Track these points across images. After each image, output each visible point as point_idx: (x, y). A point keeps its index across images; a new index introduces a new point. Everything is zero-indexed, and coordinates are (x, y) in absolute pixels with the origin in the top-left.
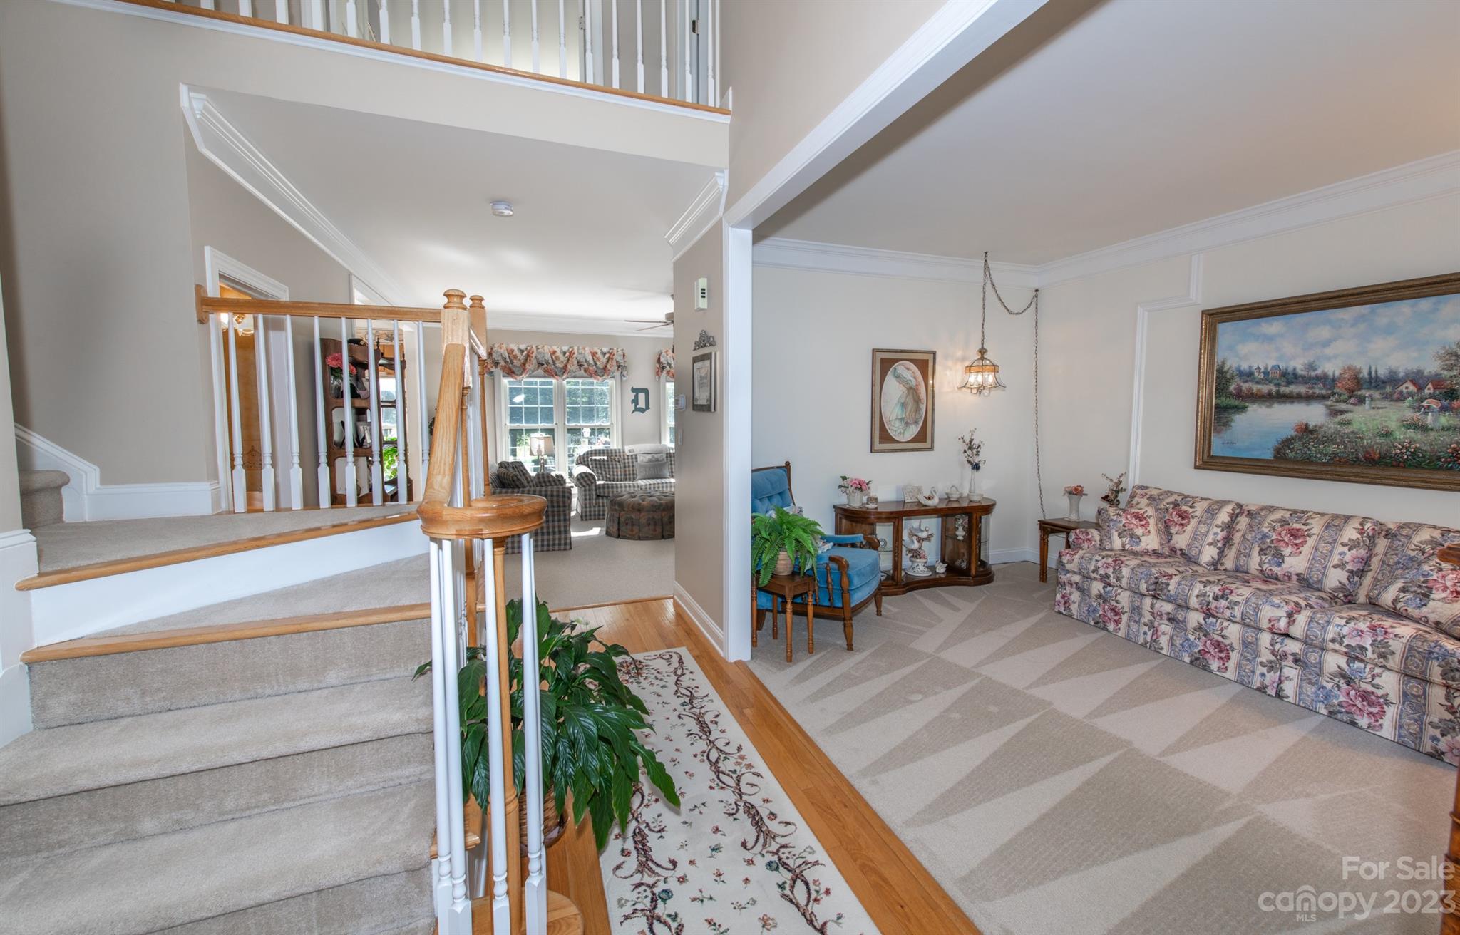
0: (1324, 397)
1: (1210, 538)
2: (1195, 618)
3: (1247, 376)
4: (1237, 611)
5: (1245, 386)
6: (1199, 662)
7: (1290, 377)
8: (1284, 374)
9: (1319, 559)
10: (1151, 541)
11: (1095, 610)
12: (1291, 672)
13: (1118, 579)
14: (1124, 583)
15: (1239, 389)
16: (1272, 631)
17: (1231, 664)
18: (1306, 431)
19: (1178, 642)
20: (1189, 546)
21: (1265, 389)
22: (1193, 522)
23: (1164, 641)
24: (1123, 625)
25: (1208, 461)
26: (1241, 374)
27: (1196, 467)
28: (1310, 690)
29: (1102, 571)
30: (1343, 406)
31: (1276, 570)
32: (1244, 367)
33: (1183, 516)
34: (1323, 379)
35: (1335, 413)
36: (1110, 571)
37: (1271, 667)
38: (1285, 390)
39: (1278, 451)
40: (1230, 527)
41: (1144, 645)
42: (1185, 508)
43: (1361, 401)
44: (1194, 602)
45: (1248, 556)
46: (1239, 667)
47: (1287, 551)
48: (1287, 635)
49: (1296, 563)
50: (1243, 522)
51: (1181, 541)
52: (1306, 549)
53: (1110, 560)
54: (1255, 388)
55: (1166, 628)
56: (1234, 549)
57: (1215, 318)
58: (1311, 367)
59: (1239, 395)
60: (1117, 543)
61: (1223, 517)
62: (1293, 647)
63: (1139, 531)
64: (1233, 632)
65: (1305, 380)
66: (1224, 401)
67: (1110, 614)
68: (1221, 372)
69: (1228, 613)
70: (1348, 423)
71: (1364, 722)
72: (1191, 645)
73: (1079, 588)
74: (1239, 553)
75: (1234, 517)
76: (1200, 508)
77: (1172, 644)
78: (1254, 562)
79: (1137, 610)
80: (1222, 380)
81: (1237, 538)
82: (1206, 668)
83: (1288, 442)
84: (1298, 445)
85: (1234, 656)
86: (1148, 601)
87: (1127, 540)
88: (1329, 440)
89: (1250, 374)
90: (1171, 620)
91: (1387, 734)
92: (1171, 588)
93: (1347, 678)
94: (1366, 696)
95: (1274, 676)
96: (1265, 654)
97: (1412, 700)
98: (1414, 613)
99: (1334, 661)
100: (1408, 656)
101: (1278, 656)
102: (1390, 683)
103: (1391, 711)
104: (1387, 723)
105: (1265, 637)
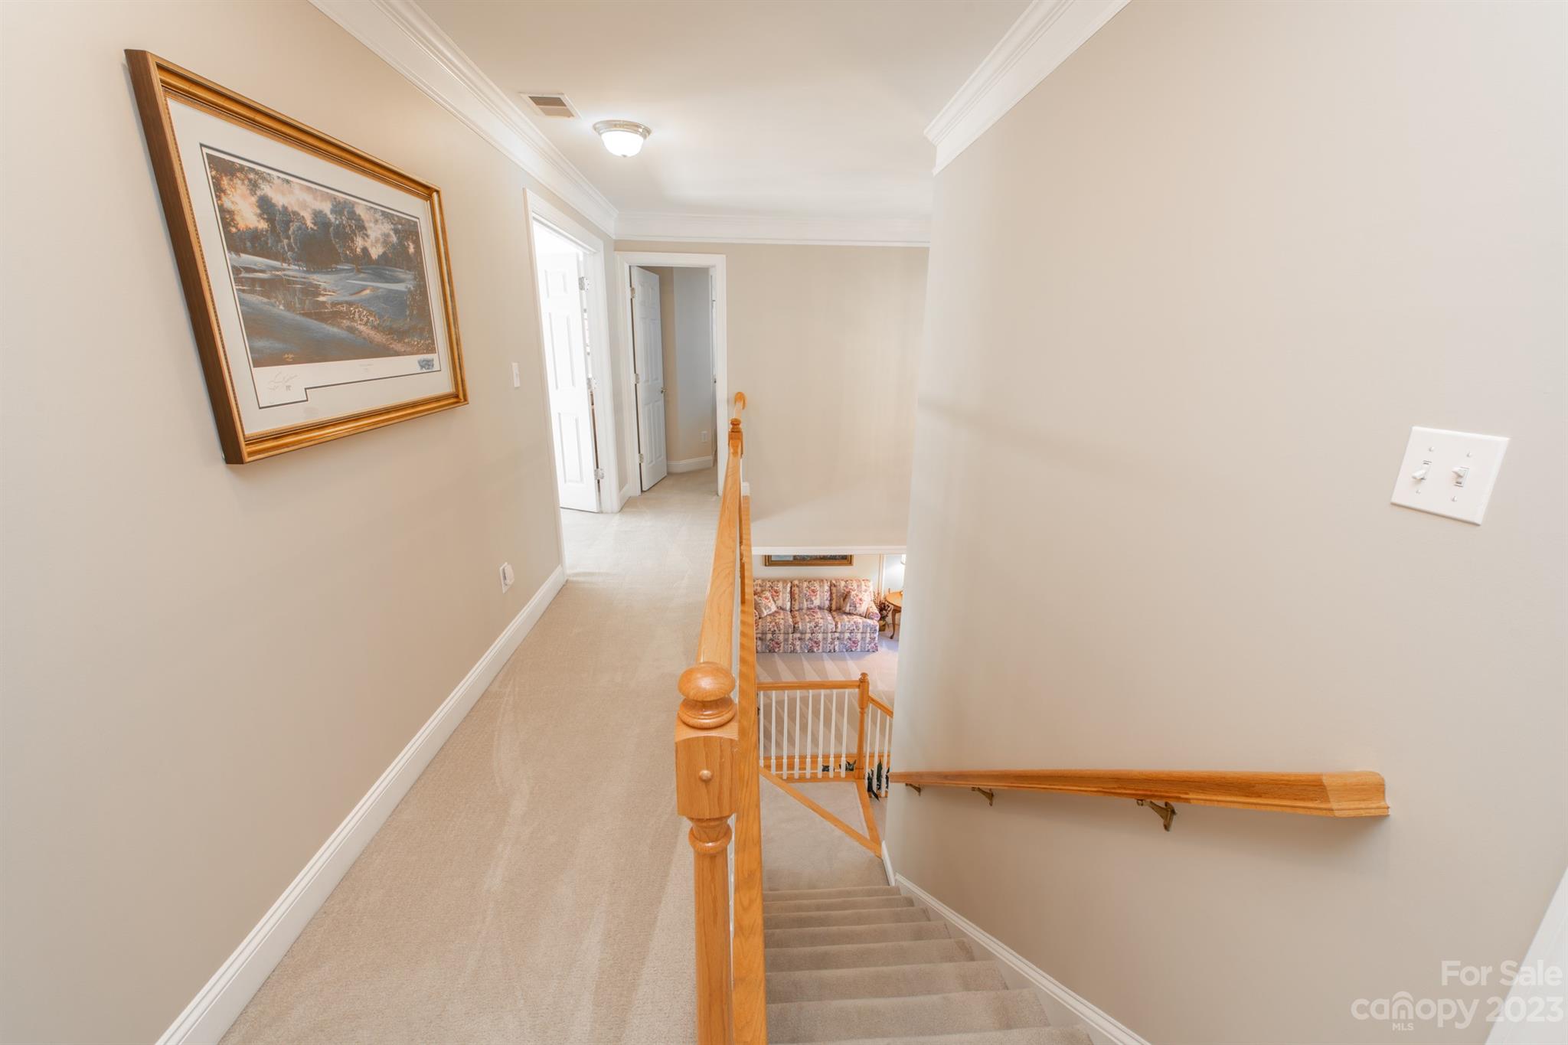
1: (788, 599)
2: (808, 636)
6: (811, 651)
9: (822, 598)
10: (774, 608)
11: (769, 646)
12: (837, 643)
14: (782, 632)
16: (831, 632)
17: (820, 647)
19: (803, 646)
22: (781, 594)
23: (798, 648)
24: (782, 648)
25: (770, 562)
27: (766, 565)
28: (841, 646)
29: (772, 630)
31: (812, 606)
37: (831, 643)
39: (795, 557)
40: (791, 592)
41: (791, 652)
42: (776, 588)
44: (808, 631)
45: (803, 603)
46: (823, 647)
47: (813, 598)
48: (836, 632)
49: (817, 602)
50: (795, 588)
51: (780, 603)
52: (818, 594)
53: (774, 624)
55: (798, 643)
56: (797, 601)
61: (789, 589)
62: (837, 635)
63: (769, 605)
64: (820, 636)
67: (776, 645)
71: (854, 649)
72: (808, 645)
74: (799, 603)
75: (791, 587)
76: (781, 586)
77: (801, 648)
78: (805, 605)
79: (786, 640)
81: (796, 596)
82: (813, 652)
85: (821, 644)
86: (791, 635)
91: (859, 650)
92: (800, 628)
93: (850, 639)
94: (854, 642)
95: (833, 646)
96: (829, 640)
97: (863, 639)
98: (855, 613)
99: (847, 635)
100: (863, 628)
101: (833, 639)
102: (859, 636)
103: (859, 643)
104: (859, 647)
105: (830, 635)
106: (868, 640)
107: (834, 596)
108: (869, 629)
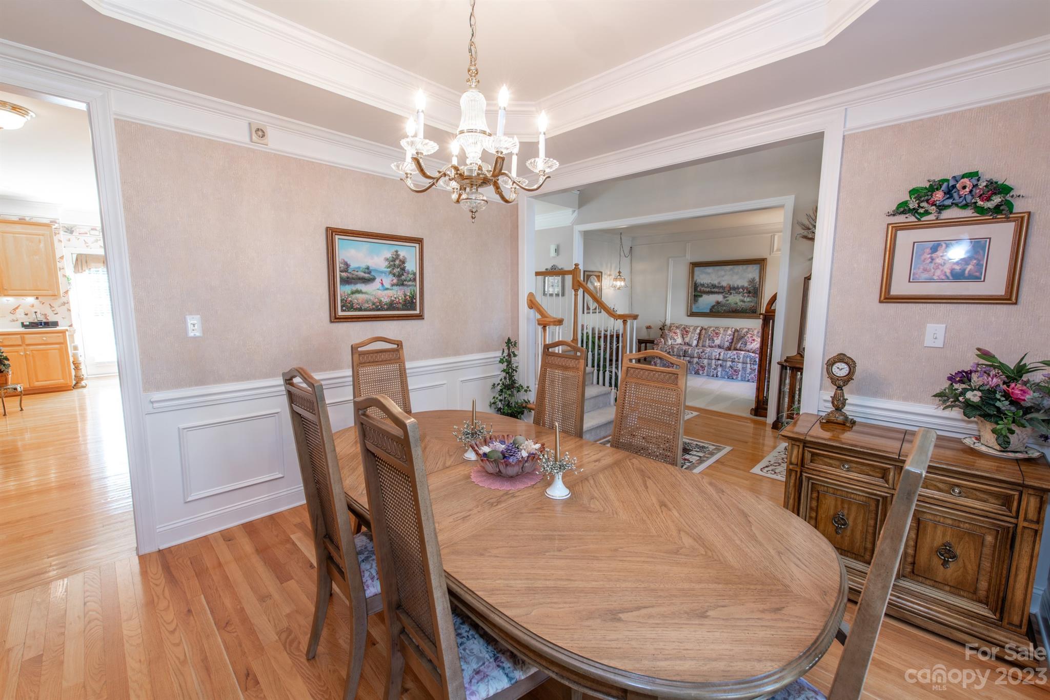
0: (722, 293)
1: (695, 338)
2: (695, 360)
3: (703, 285)
4: (707, 355)
5: (702, 289)
6: (697, 371)
7: (714, 286)
8: (712, 285)
9: (723, 340)
12: (720, 369)
13: (673, 352)
14: (675, 353)
15: (700, 289)
16: (715, 359)
17: (705, 371)
18: (718, 303)
19: (691, 369)
20: (689, 341)
21: (708, 290)
22: (690, 333)
25: (692, 314)
26: (701, 285)
27: (688, 316)
28: (724, 373)
30: (727, 295)
31: (713, 345)
32: (702, 282)
33: (687, 332)
34: (722, 287)
35: (725, 297)
36: (671, 350)
37: (715, 369)
38: (713, 290)
39: (711, 309)
40: (700, 334)
42: (687, 329)
43: (731, 294)
44: (696, 355)
45: (706, 341)
46: (707, 371)
47: (715, 339)
48: (719, 359)
49: (717, 342)
50: (704, 331)
51: (687, 340)
52: (720, 338)
54: (705, 289)
56: (702, 340)
57: (695, 265)
58: (719, 283)
59: (700, 292)
60: (670, 343)
61: (698, 331)
63: (676, 337)
64: (706, 361)
65: (718, 287)
66: (697, 293)
68: (695, 284)
69: (704, 356)
70: (728, 300)
71: (735, 378)
72: (695, 368)
75: (701, 331)
76: (692, 329)
78: (708, 343)
80: (696, 286)
81: (702, 337)
82: (699, 374)
83: (713, 307)
84: (716, 307)
85: (706, 368)
87: (672, 341)
88: (723, 306)
89: (704, 285)
91: (739, 379)
92: (689, 352)
93: (731, 367)
94: (735, 371)
95: (716, 371)
96: (714, 366)
97: (744, 369)
98: (744, 349)
99: (729, 364)
100: (743, 358)
101: (717, 366)
102: (740, 366)
103: (740, 373)
104: (739, 376)
105: (714, 361)
106: (749, 370)
107: (735, 338)
108: (748, 360)
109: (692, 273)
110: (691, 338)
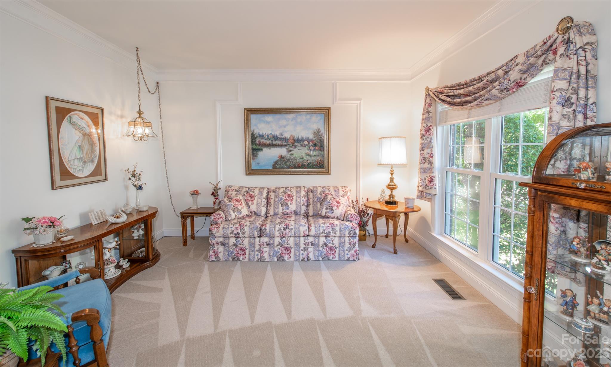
0: (286, 146)
1: (263, 205)
2: (277, 240)
3: (262, 137)
4: (293, 232)
5: (262, 141)
6: (281, 259)
7: (275, 138)
8: (274, 137)
9: (298, 203)
10: (245, 211)
11: (232, 253)
12: (311, 249)
13: (243, 234)
14: (246, 234)
15: (260, 142)
16: (304, 236)
17: (292, 255)
18: (281, 157)
19: (272, 253)
20: (257, 209)
21: (268, 142)
22: (256, 198)
23: (266, 255)
24: (247, 256)
25: (251, 172)
26: (260, 136)
27: (246, 175)
28: (316, 254)
29: (235, 232)
30: (291, 149)
31: (288, 211)
32: (261, 133)
33: (251, 196)
34: (285, 139)
35: (289, 151)
36: (239, 231)
37: (305, 250)
38: (274, 142)
39: (274, 165)
40: (268, 198)
41: (257, 261)
42: (251, 193)
43: (295, 147)
44: (277, 234)
45: (278, 208)
46: (295, 254)
47: (289, 203)
48: (308, 236)
49: (293, 207)
50: (272, 195)
51: (253, 208)
52: (294, 201)
53: (237, 225)
54: (265, 141)
55: (266, 249)
56: (272, 206)
57: (250, 112)
58: (281, 134)
59: (260, 144)
60: (233, 216)
61: (265, 194)
62: (311, 239)
63: (240, 207)
64: (291, 241)
65: (280, 139)
66: (255, 147)
67: (240, 252)
68: (253, 135)
69: (290, 234)
70: (292, 155)
71: (331, 257)
72: (277, 252)
73: (222, 244)
74: (275, 207)
75: (268, 193)
76: (256, 191)
77: (269, 255)
78: (280, 210)
79: (252, 245)
80: (254, 138)
81: (272, 201)
82: (283, 260)
83: (276, 162)
84: (279, 163)
85: (292, 250)
86: (257, 239)
87: (236, 213)
88: (288, 161)
89: (263, 136)
90: (268, 245)
91: (337, 258)
92: (268, 230)
93: (326, 244)
94: (331, 249)
95: (306, 253)
96: (302, 246)
97: (342, 244)
98: (331, 215)
99: (322, 240)
100: (341, 230)
101: (306, 245)
102: (336, 241)
103: (337, 250)
104: (337, 255)
105: (302, 239)
106: (347, 246)
107: (311, 201)
108: (347, 232)
109: (247, 122)
110: (258, 205)
